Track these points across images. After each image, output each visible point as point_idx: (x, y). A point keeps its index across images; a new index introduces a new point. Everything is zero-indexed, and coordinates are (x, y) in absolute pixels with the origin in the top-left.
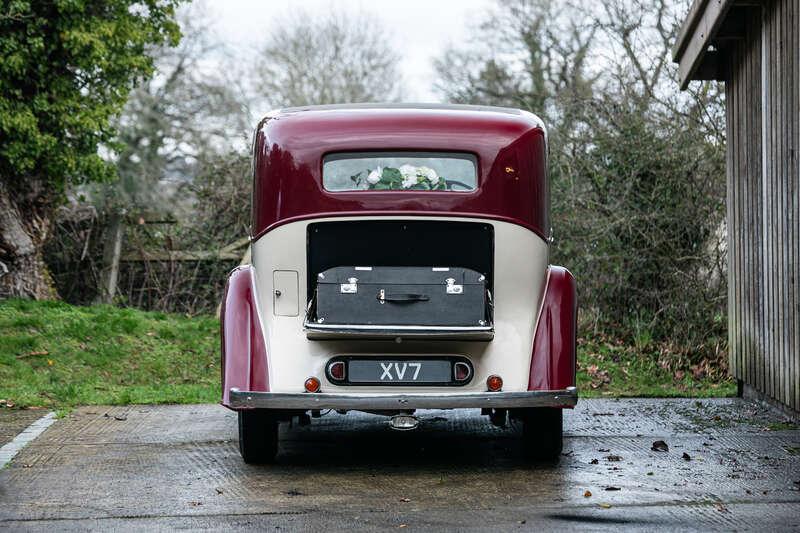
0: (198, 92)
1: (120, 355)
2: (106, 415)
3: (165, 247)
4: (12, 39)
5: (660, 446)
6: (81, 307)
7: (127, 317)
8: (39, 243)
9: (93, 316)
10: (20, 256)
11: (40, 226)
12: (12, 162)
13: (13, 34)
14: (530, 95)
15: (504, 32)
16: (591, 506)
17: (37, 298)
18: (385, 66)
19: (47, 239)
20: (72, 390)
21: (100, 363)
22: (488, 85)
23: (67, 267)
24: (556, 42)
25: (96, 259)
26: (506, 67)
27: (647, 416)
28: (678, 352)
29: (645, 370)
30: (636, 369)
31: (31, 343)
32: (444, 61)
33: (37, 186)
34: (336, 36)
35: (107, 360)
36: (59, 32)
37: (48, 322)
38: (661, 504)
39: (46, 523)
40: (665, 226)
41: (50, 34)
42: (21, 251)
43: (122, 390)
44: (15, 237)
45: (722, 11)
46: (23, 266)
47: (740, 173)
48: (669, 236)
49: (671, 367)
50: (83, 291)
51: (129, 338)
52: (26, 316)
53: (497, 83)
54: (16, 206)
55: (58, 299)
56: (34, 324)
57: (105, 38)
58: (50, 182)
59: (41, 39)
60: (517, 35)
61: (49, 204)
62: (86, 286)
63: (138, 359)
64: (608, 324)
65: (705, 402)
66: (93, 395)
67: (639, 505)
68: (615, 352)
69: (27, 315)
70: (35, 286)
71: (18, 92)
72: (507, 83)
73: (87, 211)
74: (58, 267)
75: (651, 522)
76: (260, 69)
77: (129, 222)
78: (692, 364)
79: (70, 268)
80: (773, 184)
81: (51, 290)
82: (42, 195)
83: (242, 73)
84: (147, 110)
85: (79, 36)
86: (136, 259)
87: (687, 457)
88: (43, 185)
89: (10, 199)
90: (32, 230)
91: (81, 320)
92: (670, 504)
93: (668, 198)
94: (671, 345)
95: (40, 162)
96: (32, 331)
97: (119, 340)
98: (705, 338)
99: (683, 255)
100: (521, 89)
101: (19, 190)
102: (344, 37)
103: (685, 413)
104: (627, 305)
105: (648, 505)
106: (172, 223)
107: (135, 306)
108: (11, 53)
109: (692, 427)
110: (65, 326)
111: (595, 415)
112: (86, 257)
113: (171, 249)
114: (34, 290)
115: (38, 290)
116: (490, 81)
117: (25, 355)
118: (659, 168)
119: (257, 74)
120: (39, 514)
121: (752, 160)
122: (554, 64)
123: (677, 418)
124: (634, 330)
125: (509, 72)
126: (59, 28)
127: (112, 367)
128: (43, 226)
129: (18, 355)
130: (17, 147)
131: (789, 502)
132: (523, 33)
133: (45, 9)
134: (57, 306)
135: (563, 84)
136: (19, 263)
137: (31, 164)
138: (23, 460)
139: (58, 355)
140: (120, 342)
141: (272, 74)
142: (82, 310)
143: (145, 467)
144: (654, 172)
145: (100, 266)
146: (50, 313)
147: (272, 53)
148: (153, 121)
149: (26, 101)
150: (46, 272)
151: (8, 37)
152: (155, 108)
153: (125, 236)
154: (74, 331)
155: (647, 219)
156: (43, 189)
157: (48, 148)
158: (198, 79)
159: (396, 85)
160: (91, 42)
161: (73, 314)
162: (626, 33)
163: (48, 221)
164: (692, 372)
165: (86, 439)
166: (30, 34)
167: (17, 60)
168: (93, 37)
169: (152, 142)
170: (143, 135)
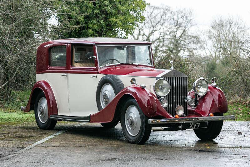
0: (190, 37)
5: (240, 133)
36: (109, 19)
59: (103, 20)
71: (97, 35)
76: (209, 31)
84: (175, 42)
85: (113, 19)
87: (244, 136)
108: (94, 24)
126: (108, 17)
133: (104, 12)
148: (176, 45)
151: (94, 20)
166: (100, 19)
167: (96, 26)
168: (117, 20)
169: (177, 51)
170: (174, 49)
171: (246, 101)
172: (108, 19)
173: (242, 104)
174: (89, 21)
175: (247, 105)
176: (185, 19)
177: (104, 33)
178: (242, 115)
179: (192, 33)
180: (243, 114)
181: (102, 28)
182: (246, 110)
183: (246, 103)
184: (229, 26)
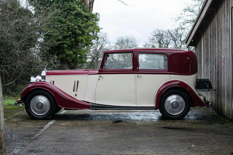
12: (68, 60)
13: (69, 38)
15: (155, 41)
24: (164, 42)
33: (73, 64)
34: (127, 41)
41: (75, 38)
45: (195, 33)
57: (85, 39)
58: (75, 64)
76: (115, 46)
80: (204, 65)
82: (73, 66)
84: (96, 53)
85: (80, 38)
95: (73, 60)
101: (70, 65)
102: (129, 41)
108: (68, 41)
122: (163, 46)
126: (77, 37)
130: (69, 58)
132: (158, 41)
133: (75, 33)
137: (71, 60)
141: (117, 47)
147: (117, 44)
148: (97, 55)
149: (71, 49)
152: (98, 53)
158: (105, 48)
162: (175, 41)
168: (83, 38)
169: (97, 58)
170: (96, 57)
174: (64, 39)
176: (102, 39)
177: (74, 47)
184: (127, 43)
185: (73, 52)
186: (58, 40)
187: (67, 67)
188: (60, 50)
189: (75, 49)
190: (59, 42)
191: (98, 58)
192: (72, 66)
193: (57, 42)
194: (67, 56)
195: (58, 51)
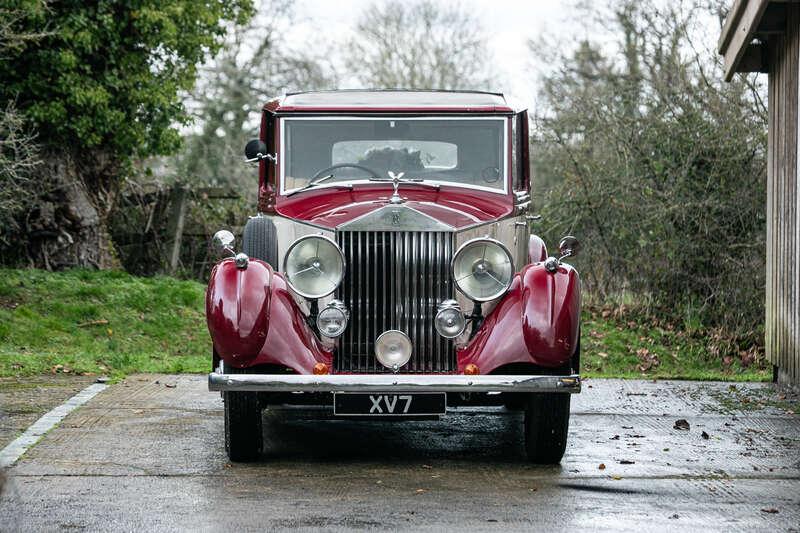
0: (285, 66)
1: (179, 326)
2: (157, 383)
3: (227, 222)
4: (82, 15)
5: (681, 424)
6: (143, 278)
7: (186, 290)
8: (104, 214)
9: (153, 287)
10: (85, 227)
11: (106, 199)
12: (80, 135)
13: (83, 11)
14: (624, 77)
15: (599, 13)
16: (603, 477)
17: (101, 268)
18: (476, 44)
19: (112, 211)
20: (127, 358)
21: (158, 333)
22: (582, 66)
23: (131, 240)
25: (160, 232)
26: (599, 47)
27: (679, 397)
28: (728, 338)
29: (694, 355)
30: (685, 354)
31: (92, 313)
32: (537, 41)
33: (103, 159)
34: (428, 13)
35: (166, 331)
37: (109, 292)
38: (670, 477)
39: (86, 478)
40: (718, 213)
41: (120, 11)
42: (86, 222)
43: (176, 359)
44: (80, 208)
45: (761, 9)
46: (87, 237)
47: (779, 165)
48: (722, 224)
49: (720, 352)
50: (146, 262)
51: (188, 310)
52: (88, 286)
53: (591, 65)
54: (82, 178)
55: (121, 270)
56: (96, 294)
57: (174, 18)
58: (116, 156)
59: (110, 15)
60: (613, 16)
61: (115, 178)
62: (149, 259)
63: (195, 330)
64: (659, 309)
65: (739, 386)
66: (148, 364)
67: (649, 478)
68: (665, 336)
69: (90, 285)
70: (99, 257)
71: (87, 68)
72: (600, 64)
73: (153, 185)
74: (123, 239)
75: (656, 493)
76: (351, 45)
77: (193, 196)
78: (740, 350)
79: (134, 240)
81: (114, 261)
82: (108, 168)
83: (331, 48)
84: (232, 83)
85: (149, 13)
86: (199, 233)
87: (705, 436)
88: (110, 159)
89: (77, 171)
90: (98, 202)
91: (142, 292)
92: (678, 477)
93: (722, 187)
94: (720, 331)
95: (108, 137)
96: (94, 301)
97: (177, 310)
98: (755, 325)
99: (735, 242)
100: (614, 71)
101: (86, 163)
102: (436, 13)
103: (716, 396)
104: (680, 291)
105: (657, 478)
106: (234, 198)
107: (196, 279)
108: (80, 30)
109: (720, 408)
110: (126, 296)
111: (628, 395)
112: (150, 229)
113: (234, 224)
114: (98, 261)
115: (102, 260)
116: (583, 61)
117: (86, 324)
118: (714, 156)
119: (347, 49)
120: (81, 471)
121: (789, 152)
122: (648, 46)
123: (707, 400)
124: (684, 315)
125: (602, 54)
127: (170, 338)
128: (109, 199)
129: (79, 323)
130: (85, 121)
131: (792, 478)
132: (618, 14)
134: (119, 277)
135: (658, 68)
136: (84, 234)
137: (99, 138)
138: (72, 421)
139: (117, 324)
140: (179, 314)
141: (363, 49)
142: (144, 282)
143: (186, 431)
144: (709, 160)
145: (163, 239)
146: (112, 284)
147: (362, 29)
148: (237, 95)
149: (94, 77)
150: (110, 242)
151: (79, 13)
152: (240, 82)
153: (189, 210)
154: (135, 302)
155: (700, 205)
156: (110, 162)
157: (117, 123)
158: (286, 53)
159: (487, 65)
160: (161, 20)
161: (134, 284)
163: (114, 195)
164: (741, 357)
165: (134, 403)
166: (100, 11)
167: (86, 36)
168: (163, 16)
169: (237, 116)
170: (227, 108)
171: (616, 306)
172: (129, 10)
173: (600, 315)
174: (60, 16)
175: (618, 321)
177: (113, 62)
178: (605, 355)
179: (291, 51)
180: (609, 352)
181: (106, 42)
182: (618, 338)
183: (616, 311)
185: (110, 89)
186: (26, 24)
187: (72, 173)
188: (31, 78)
189: (121, 77)
190: (30, 36)
191: (242, 117)
192: (97, 168)
193: (21, 32)
194: (73, 111)
195: (20, 81)
